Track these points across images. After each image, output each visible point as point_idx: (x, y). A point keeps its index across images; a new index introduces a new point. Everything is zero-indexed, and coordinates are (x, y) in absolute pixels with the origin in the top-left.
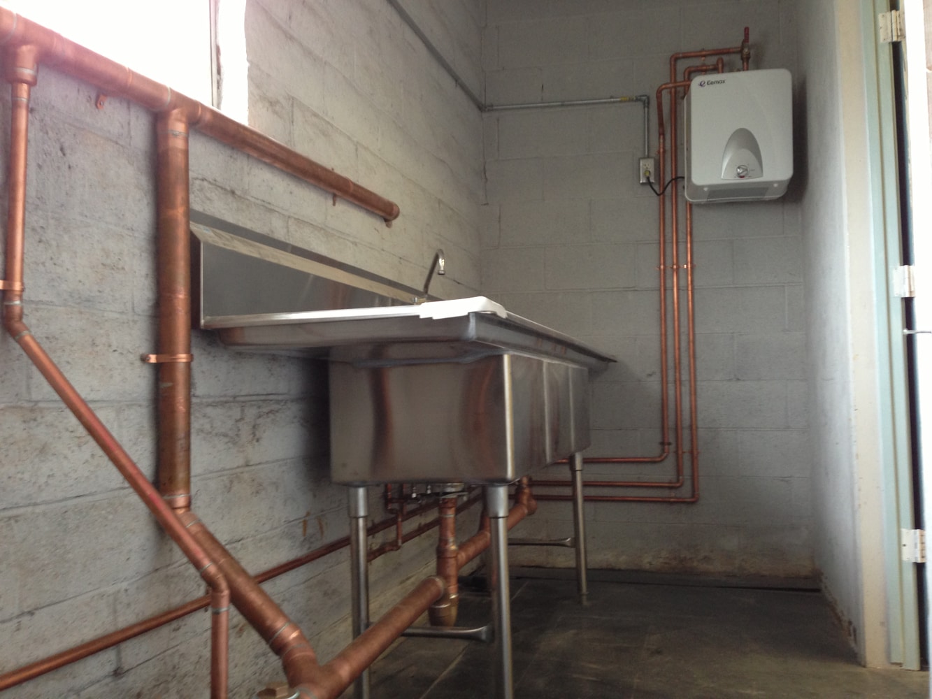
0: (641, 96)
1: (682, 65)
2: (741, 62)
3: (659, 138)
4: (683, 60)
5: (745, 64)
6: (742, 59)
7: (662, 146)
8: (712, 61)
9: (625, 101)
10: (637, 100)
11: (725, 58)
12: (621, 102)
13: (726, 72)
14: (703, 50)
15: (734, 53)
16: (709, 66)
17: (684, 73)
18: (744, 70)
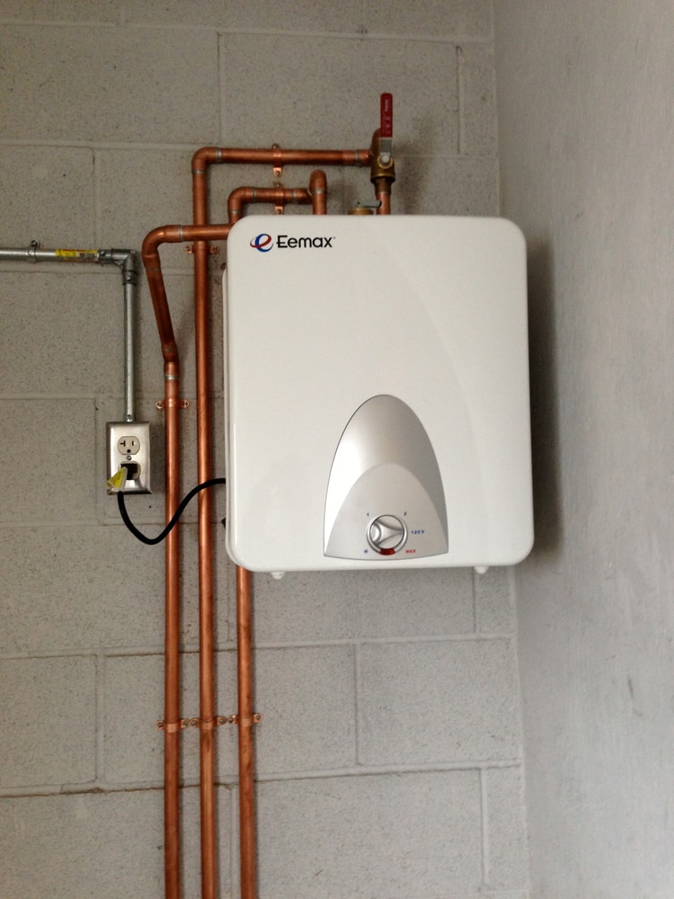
0: (113, 251)
1: (225, 181)
2: (372, 187)
3: (166, 369)
4: (225, 168)
5: (382, 194)
6: (374, 180)
7: (171, 391)
8: (297, 178)
9: (71, 260)
10: (105, 259)
11: (333, 174)
12: (59, 260)
13: (333, 213)
14: (276, 148)
15: (353, 163)
16: (292, 191)
17: (229, 203)
18: (378, 213)
